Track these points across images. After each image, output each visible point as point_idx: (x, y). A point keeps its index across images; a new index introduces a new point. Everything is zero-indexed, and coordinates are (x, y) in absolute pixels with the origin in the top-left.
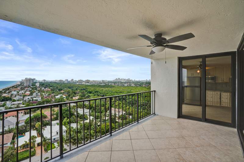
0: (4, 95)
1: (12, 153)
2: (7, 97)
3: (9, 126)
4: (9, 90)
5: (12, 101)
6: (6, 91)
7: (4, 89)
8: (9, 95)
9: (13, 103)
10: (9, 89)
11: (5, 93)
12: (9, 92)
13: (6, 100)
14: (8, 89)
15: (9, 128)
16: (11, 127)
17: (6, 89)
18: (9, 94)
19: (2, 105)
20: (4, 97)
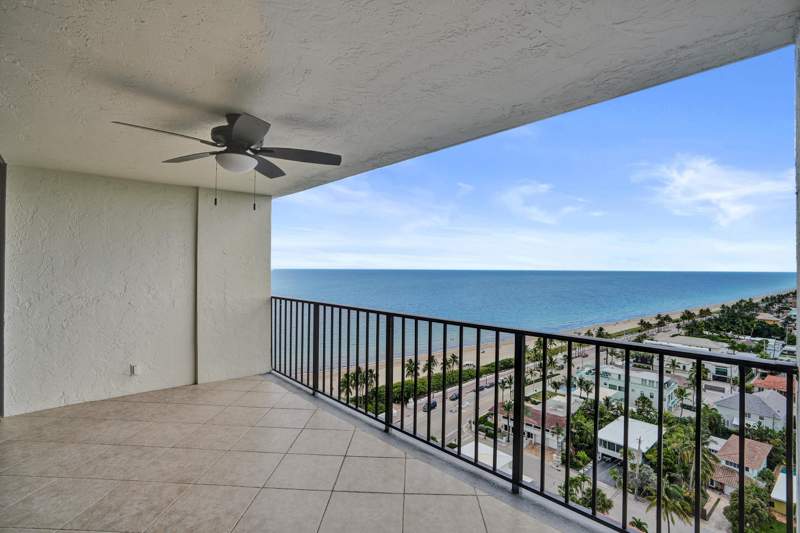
0: (762, 316)
1: (755, 506)
2: (771, 323)
3: (761, 418)
4: (780, 302)
5: (786, 338)
6: (771, 305)
7: (767, 298)
8: (780, 322)
9: (788, 348)
10: (784, 301)
11: (767, 310)
12: (779, 311)
13: (766, 332)
14: (780, 299)
15: (760, 423)
16: (767, 423)
17: (773, 298)
18: (781, 315)
19: (754, 345)
20: (762, 323)
